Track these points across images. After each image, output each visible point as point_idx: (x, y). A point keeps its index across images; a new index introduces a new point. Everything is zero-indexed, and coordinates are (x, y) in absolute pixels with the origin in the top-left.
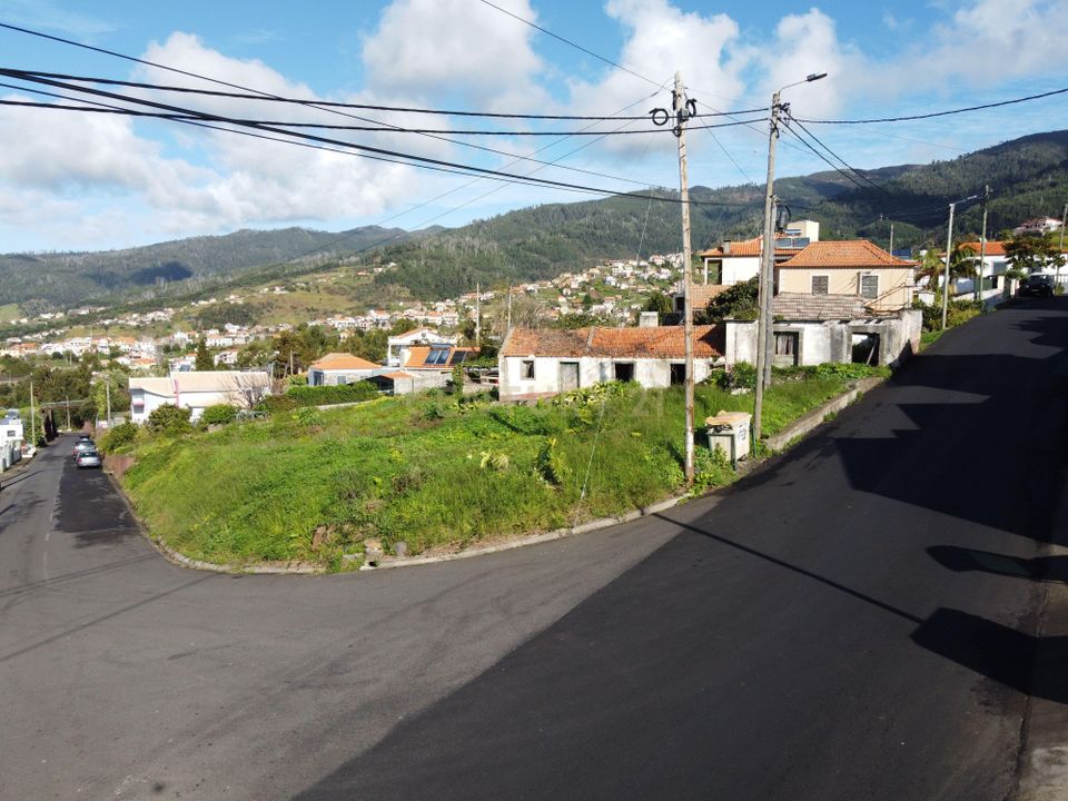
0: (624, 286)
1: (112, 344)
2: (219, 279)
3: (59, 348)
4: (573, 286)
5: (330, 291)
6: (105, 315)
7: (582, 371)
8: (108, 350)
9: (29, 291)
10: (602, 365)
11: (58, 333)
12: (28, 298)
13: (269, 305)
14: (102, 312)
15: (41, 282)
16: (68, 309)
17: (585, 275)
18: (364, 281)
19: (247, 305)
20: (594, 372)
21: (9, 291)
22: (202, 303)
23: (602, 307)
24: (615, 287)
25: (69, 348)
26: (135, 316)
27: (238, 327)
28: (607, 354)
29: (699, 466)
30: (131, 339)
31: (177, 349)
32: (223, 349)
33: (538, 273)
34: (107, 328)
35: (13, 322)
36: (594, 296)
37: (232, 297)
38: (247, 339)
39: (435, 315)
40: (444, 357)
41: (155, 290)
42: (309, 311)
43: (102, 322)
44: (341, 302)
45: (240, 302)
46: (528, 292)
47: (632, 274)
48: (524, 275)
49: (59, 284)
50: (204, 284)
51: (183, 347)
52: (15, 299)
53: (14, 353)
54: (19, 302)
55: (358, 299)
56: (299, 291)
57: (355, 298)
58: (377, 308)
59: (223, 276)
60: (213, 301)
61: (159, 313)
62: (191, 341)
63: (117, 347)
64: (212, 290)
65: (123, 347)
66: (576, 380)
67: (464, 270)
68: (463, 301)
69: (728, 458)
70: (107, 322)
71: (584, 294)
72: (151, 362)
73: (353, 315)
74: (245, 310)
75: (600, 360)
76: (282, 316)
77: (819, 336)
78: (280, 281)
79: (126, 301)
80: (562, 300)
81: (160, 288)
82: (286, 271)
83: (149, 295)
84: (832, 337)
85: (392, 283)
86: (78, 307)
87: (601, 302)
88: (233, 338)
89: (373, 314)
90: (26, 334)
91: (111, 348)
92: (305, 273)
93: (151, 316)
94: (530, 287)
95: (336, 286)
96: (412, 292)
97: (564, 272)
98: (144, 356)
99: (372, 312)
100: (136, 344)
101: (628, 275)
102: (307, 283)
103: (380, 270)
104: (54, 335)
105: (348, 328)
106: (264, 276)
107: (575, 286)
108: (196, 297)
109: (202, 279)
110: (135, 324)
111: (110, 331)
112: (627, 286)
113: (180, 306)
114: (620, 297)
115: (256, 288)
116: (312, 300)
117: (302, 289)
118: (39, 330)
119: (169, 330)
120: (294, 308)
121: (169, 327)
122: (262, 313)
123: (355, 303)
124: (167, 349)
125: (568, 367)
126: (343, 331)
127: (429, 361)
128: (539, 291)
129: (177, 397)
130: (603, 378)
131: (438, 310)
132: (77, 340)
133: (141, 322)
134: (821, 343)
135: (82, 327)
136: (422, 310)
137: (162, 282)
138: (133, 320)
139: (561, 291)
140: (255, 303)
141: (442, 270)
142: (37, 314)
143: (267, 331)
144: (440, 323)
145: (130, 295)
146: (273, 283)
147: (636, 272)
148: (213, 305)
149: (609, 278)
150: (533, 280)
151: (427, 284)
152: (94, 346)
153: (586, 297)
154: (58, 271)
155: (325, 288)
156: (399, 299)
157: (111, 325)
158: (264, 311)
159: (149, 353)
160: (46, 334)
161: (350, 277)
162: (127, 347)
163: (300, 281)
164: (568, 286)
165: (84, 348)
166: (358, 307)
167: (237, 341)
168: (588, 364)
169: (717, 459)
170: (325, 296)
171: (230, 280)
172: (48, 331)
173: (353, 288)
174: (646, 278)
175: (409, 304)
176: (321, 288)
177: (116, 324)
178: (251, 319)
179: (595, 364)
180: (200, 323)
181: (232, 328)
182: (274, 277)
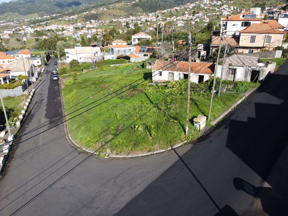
0: (206, 8)
1: (62, 27)
2: (89, 5)
3: (49, 28)
4: (190, 8)
5: (120, 9)
6: (60, 17)
7: (174, 75)
8: (61, 28)
9: (40, 9)
10: (180, 74)
11: (48, 22)
12: (40, 11)
13: (103, 14)
14: (59, 16)
15: (43, 6)
16: (50, 14)
17: (194, 4)
18: (129, 6)
19: (97, 14)
20: (178, 76)
21: (35, 9)
22: (85, 13)
23: (198, 15)
24: (203, 8)
25: (51, 28)
26: (67, 17)
27: (94, 21)
28: (181, 71)
29: (190, 132)
30: (67, 25)
31: (79, 28)
32: (91, 28)
33: (180, 2)
34: (60, 21)
35: (37, 19)
36: (196, 11)
37: (93, 11)
38: (97, 25)
39: (149, 18)
40: (145, 50)
41: (72, 9)
42: (114, 15)
43: (59, 19)
44: (123, 13)
45: (95, 13)
46: (176, 10)
47: (209, 3)
48: (176, 3)
49: (47, 7)
50: (85, 7)
51: (80, 28)
52: (37, 11)
53: (38, 29)
54: (38, 12)
55: (127, 11)
56: (111, 9)
57: (126, 11)
58: (132, 15)
59: (90, 4)
60: (88, 12)
61: (74, 16)
62: (82, 26)
63: (63, 28)
64: (87, 9)
65: (65, 28)
66: (173, 77)
67: (158, 2)
68: (157, 13)
69: (198, 129)
70: (60, 19)
71: (193, 10)
72: (72, 32)
73: (126, 17)
74: (96, 15)
75: (179, 72)
76: (106, 17)
77: (242, 71)
78: (105, 6)
79: (65, 12)
80: (186, 12)
81: (73, 8)
82: (107, 3)
83: (71, 11)
84: (246, 71)
85: (137, 6)
86: (53, 14)
87: (198, 13)
88: (93, 25)
89: (131, 18)
90: (41, 22)
91: (62, 28)
92: (112, 3)
93: (72, 17)
94: (177, 8)
95: (121, 8)
96: (143, 10)
97: (188, 3)
98: (70, 30)
99: (131, 17)
100: (68, 27)
101: (208, 4)
102: (113, 7)
103: (134, 2)
104: (47, 23)
105: (124, 22)
106: (101, 5)
107: (191, 8)
108: (83, 11)
109: (84, 5)
110: (67, 19)
111: (62, 22)
112: (207, 7)
113: (79, 14)
114: (204, 11)
115: (99, 8)
116: (115, 12)
117: (112, 9)
118: (44, 21)
119: (76, 21)
120: (109, 15)
121: (77, 20)
122: (101, 16)
123: (126, 13)
124: (76, 28)
125: (171, 74)
126: (123, 23)
127: (140, 51)
128: (180, 9)
129: (77, 55)
130: (180, 78)
131: (150, 16)
132: (53, 25)
133: (69, 19)
134: (242, 73)
135: (54, 20)
136: (145, 16)
137: (74, 6)
138: (67, 18)
139: (186, 9)
140: (99, 13)
141: (151, 2)
142: (43, 16)
143: (102, 23)
144: (150, 20)
145: (66, 10)
146: (104, 6)
147: (210, 3)
148: (88, 14)
149: (202, 5)
150: (178, 5)
151: (147, 7)
152: (58, 27)
153: (194, 11)
154: (47, 3)
155: (118, 8)
156: (139, 12)
157: (61, 20)
158: (101, 15)
159: (72, 29)
160: (45, 22)
161: (125, 5)
162: (66, 28)
163: (111, 6)
164: (189, 8)
165: (55, 28)
166: (127, 15)
167: (94, 26)
168: (176, 73)
169: (195, 129)
170: (118, 11)
171: (92, 6)
172: (46, 21)
173: (126, 8)
174: (213, 5)
175: (142, 14)
176: (117, 8)
177: (63, 19)
178: (98, 18)
179: (178, 73)
180: (85, 19)
181: (93, 21)
182: (104, 5)
